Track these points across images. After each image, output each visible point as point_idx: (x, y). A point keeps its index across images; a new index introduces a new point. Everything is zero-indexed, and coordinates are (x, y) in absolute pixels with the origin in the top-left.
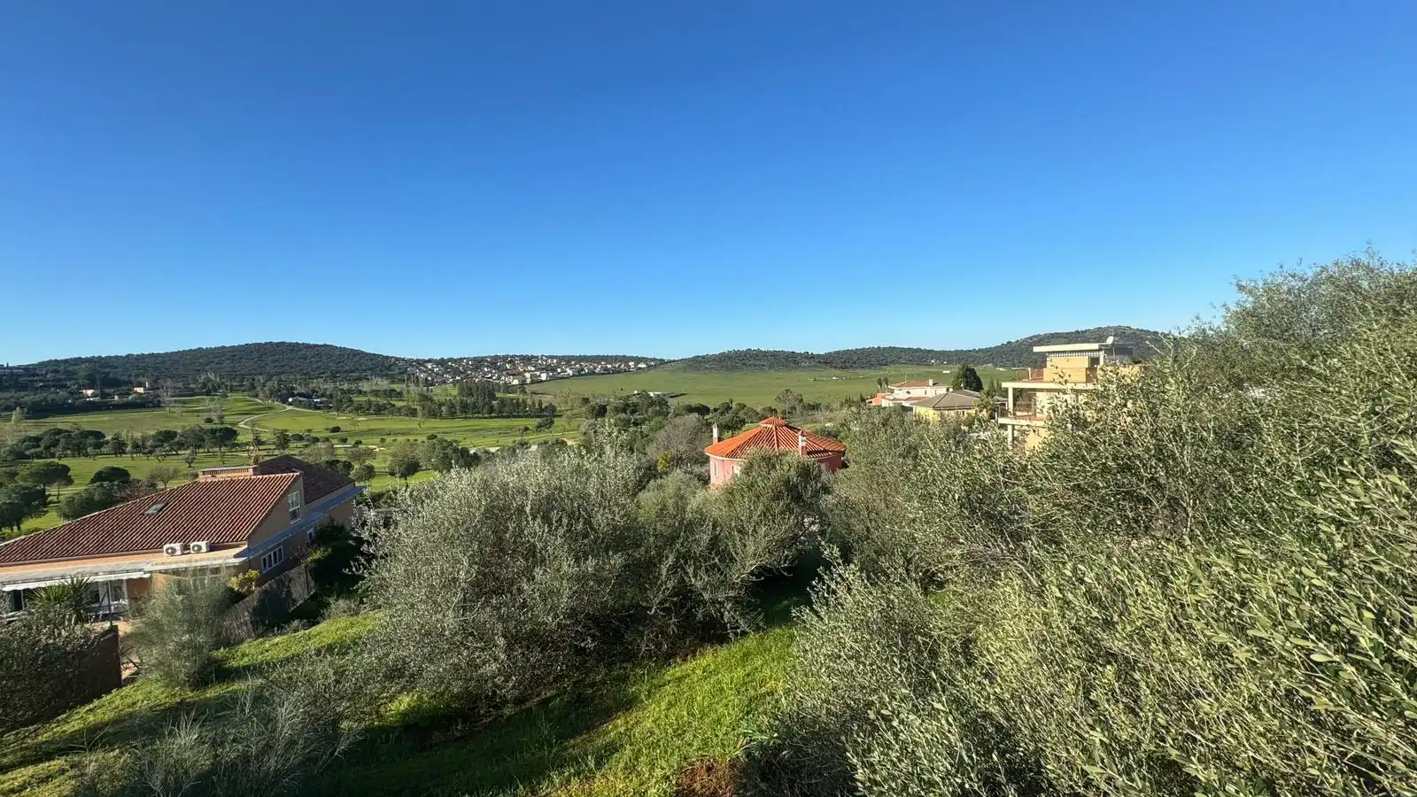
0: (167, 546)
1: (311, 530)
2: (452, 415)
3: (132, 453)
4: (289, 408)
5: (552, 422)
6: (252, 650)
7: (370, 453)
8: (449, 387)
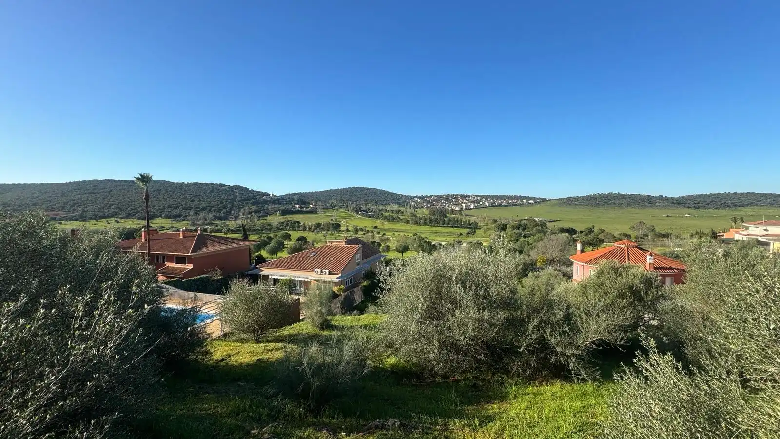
0: (316, 270)
1: (364, 272)
2: (425, 224)
3: (308, 231)
4: (359, 216)
5: (475, 232)
6: (340, 320)
7: (388, 240)
8: (424, 210)
